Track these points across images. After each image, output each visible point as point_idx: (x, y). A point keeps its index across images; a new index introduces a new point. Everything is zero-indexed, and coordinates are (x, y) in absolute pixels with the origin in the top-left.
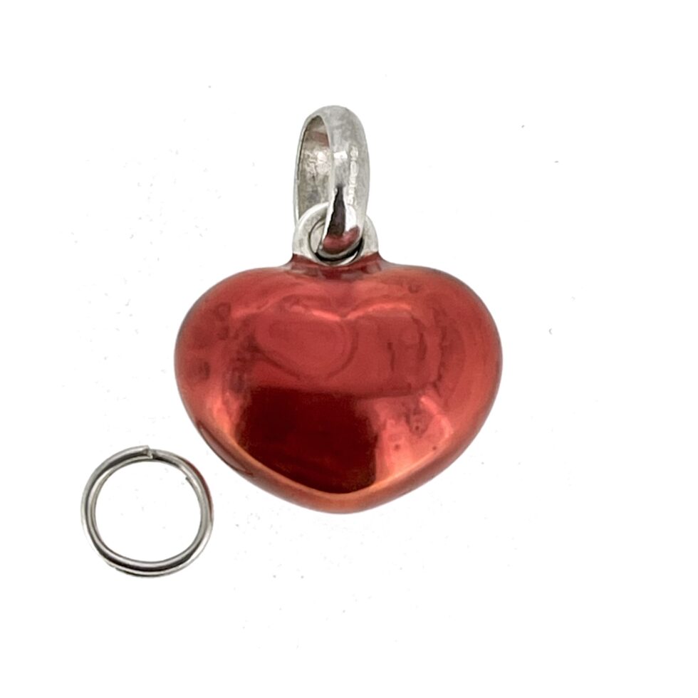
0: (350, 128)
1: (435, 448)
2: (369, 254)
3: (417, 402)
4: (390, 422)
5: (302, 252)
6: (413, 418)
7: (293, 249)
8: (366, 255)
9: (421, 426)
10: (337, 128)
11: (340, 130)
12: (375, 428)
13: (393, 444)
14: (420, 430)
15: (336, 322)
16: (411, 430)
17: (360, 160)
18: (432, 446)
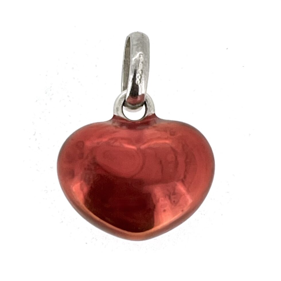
0: (142, 45)
1: (182, 211)
2: (151, 115)
3: (174, 189)
4: (161, 199)
5: (118, 114)
6: (172, 197)
7: (114, 112)
8: (149, 115)
9: (176, 200)
10: (135, 45)
11: (136, 47)
12: (154, 201)
13: (163, 209)
14: (175, 202)
15: (134, 150)
16: (171, 202)
17: (144, 62)
18: (181, 209)
